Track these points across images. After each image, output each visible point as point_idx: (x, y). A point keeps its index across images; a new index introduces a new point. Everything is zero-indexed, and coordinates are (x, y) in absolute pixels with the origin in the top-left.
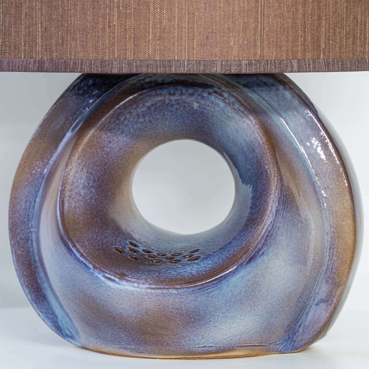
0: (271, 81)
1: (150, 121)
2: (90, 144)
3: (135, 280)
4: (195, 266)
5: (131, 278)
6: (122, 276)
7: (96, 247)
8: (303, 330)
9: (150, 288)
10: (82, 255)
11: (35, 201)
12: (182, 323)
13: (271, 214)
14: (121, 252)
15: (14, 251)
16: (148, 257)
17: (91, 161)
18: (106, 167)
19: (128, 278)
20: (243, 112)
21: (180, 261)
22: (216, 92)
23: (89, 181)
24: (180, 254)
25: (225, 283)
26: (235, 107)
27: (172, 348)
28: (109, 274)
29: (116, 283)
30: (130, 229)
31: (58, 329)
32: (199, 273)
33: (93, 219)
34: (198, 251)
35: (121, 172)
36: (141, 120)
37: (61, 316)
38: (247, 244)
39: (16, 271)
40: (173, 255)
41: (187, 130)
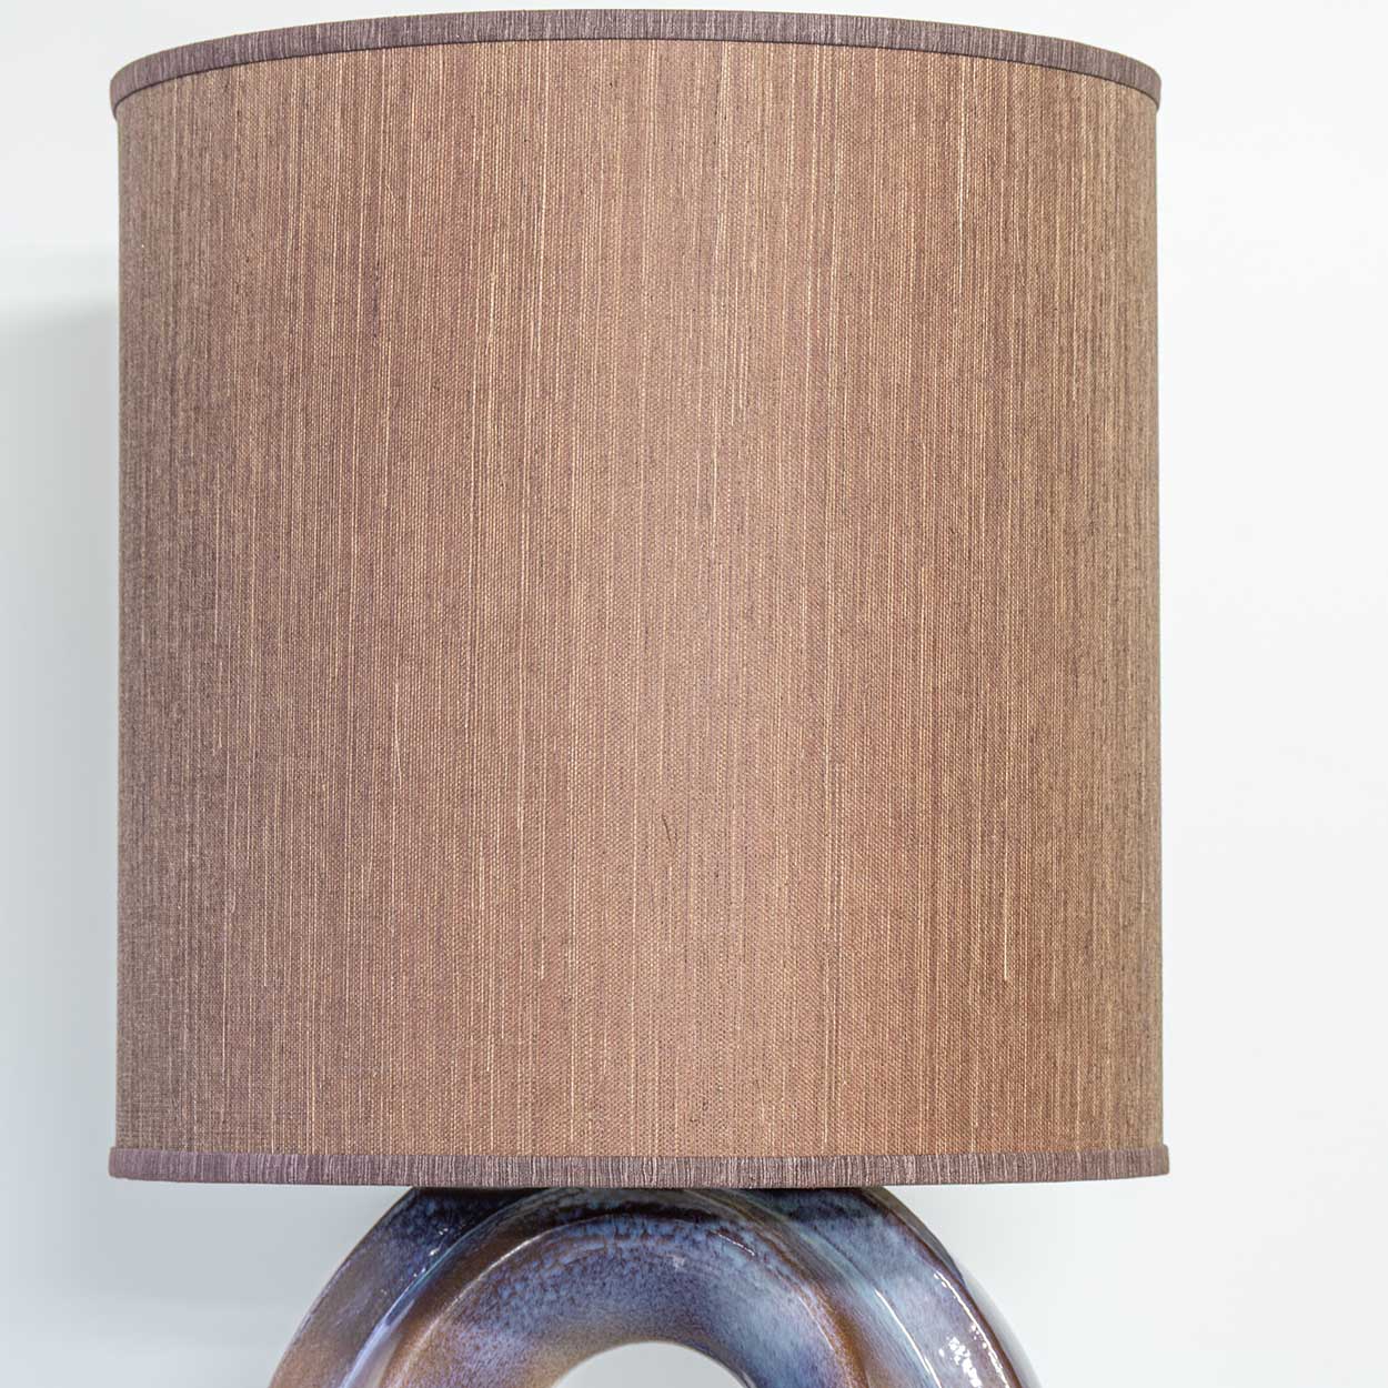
0: (854, 1204)
1: (572, 1300)
2: (430, 1355)
20: (788, 1278)
22: (724, 1231)
26: (770, 1267)
36: (551, 1296)
41: (657, 1318)
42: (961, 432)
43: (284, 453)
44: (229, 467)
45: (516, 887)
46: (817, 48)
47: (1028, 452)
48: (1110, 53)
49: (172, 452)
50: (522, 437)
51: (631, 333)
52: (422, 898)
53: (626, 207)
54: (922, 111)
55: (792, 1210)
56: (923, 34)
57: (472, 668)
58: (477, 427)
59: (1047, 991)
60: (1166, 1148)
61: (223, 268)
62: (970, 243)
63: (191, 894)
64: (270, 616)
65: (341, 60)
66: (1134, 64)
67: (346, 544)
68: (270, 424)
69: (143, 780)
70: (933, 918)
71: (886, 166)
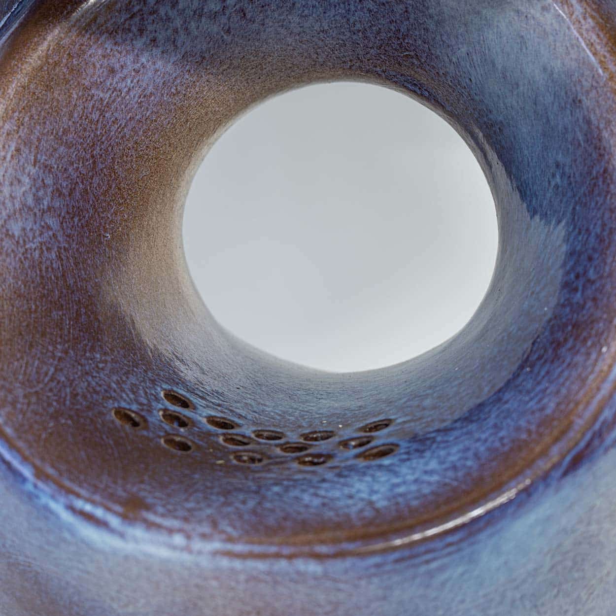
1: (242, 12)
3: (176, 524)
4: (383, 477)
5: (163, 516)
6: (133, 509)
7: (50, 405)
9: (228, 554)
14: (135, 424)
16: (226, 440)
17: (48, 127)
18: (97, 151)
19: (152, 517)
21: (329, 457)
23: (41, 193)
24: (328, 435)
28: (88, 500)
29: (112, 531)
30: (169, 348)
32: (397, 504)
33: (47, 312)
34: (387, 425)
38: (563, 407)
40: (306, 437)
41: (355, 44)
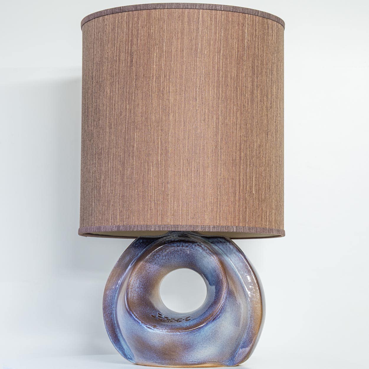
0: (224, 240)
1: (168, 259)
2: (141, 269)
3: (161, 328)
4: (188, 323)
5: (159, 327)
6: (155, 327)
7: (143, 314)
8: (238, 355)
9: (168, 332)
10: (136, 317)
11: (115, 296)
12: (182, 349)
13: (224, 299)
14: (154, 317)
15: (105, 319)
16: (167, 319)
17: (141, 276)
18: (148, 279)
19: (157, 327)
20: (211, 254)
22: (198, 245)
23: (140, 285)
24: (182, 319)
25: (202, 330)
26: (207, 252)
27: (177, 361)
28: (149, 325)
29: (152, 329)
30: (158, 308)
31: (125, 356)
32: (190, 326)
33: (142, 302)
34: (190, 317)
35: (154, 282)
36: (164, 258)
37: (126, 349)
38: (212, 312)
39: (106, 328)
40: (178, 319)
41: (185, 263)
42: (246, 86)
43: (114, 90)
44: (103, 93)
45: (158, 172)
46: (218, 11)
47: (259, 91)
48: (275, 16)
49: (92, 91)
50: (160, 85)
51: (182, 65)
52: (140, 175)
53: (181, 41)
54: (238, 24)
55: (212, 241)
56: (239, 9)
57: (150, 130)
58: (152, 84)
59: (262, 196)
60: (284, 231)
61: (102, 54)
62: (248, 50)
63: (95, 176)
64: (111, 121)
65: (126, 13)
66: (280, 19)
67: (126, 107)
68: (111, 84)
69: (86, 155)
70: (240, 180)
71: (231, 34)
